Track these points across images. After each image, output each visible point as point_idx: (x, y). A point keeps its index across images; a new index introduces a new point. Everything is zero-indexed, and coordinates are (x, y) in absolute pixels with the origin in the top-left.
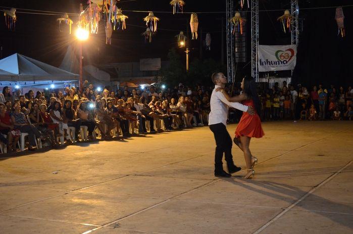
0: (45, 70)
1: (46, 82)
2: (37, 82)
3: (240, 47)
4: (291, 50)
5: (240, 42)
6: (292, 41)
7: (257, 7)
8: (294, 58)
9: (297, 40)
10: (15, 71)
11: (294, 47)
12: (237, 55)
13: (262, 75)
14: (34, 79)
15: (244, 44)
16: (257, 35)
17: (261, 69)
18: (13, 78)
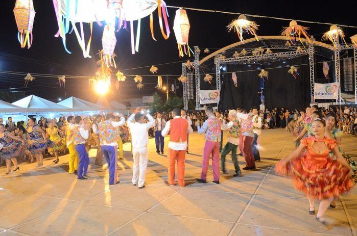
0: (86, 104)
1: (88, 111)
2: (84, 112)
3: (190, 91)
4: (217, 93)
5: (190, 88)
6: (217, 88)
7: (198, 70)
8: (219, 97)
9: (220, 87)
10: (71, 106)
11: (218, 91)
12: (188, 96)
13: (202, 106)
14: (81, 110)
15: (192, 90)
16: (199, 85)
17: (201, 103)
18: (69, 110)
